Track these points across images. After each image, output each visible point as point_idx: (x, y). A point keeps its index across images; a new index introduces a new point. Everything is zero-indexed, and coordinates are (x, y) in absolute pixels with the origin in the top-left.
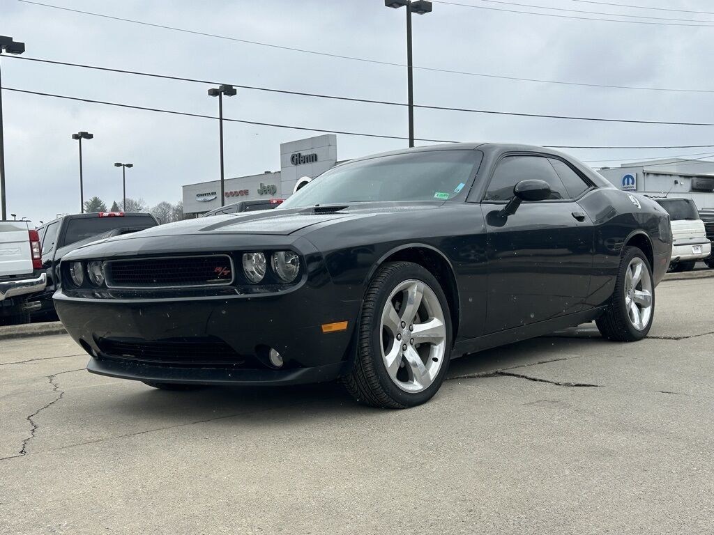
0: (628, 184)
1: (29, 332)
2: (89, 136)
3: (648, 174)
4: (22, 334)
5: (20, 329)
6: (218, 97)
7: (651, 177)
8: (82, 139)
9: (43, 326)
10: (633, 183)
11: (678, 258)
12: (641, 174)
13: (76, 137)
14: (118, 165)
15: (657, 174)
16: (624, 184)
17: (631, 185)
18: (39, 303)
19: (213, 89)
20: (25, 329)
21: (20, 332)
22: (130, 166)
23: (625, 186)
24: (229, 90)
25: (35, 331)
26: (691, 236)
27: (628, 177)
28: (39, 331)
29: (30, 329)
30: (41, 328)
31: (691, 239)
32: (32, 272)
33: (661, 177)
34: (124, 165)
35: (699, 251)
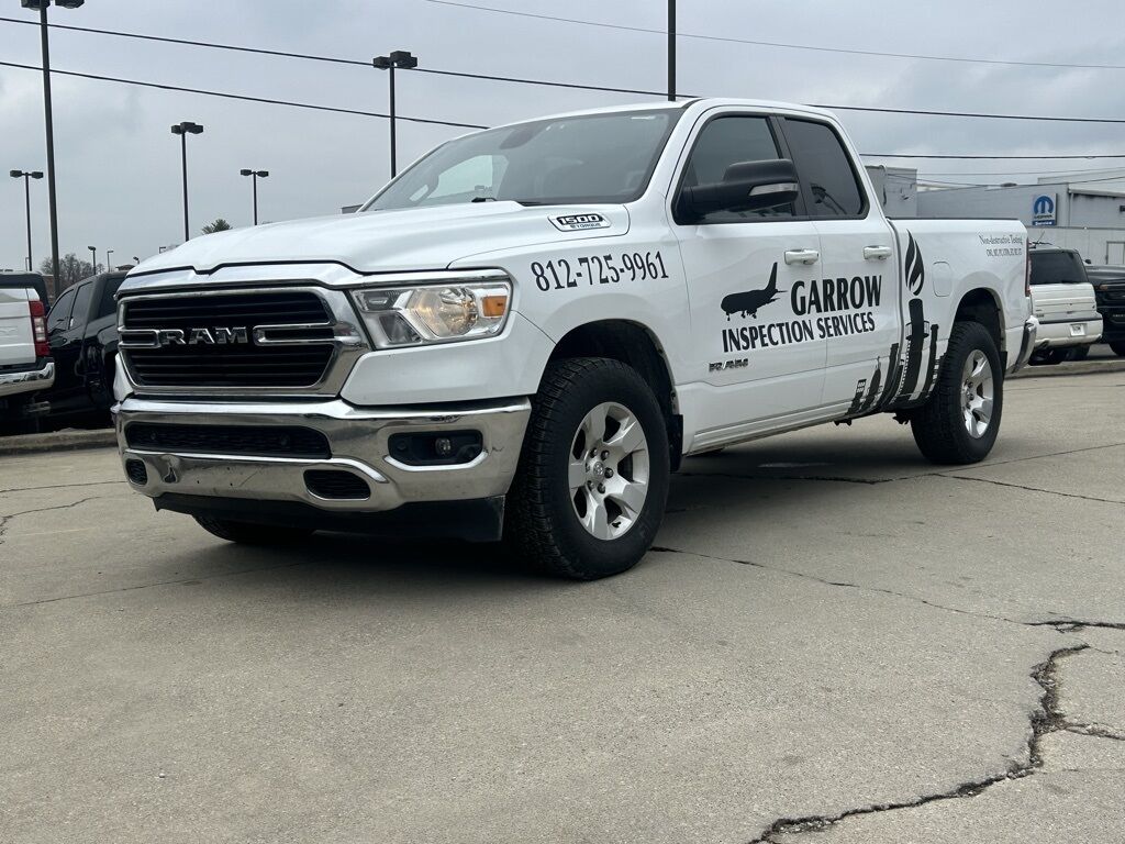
0: (1043, 211)
1: (30, 446)
2: (197, 129)
3: (1076, 195)
4: (21, 449)
5: (17, 442)
6: (388, 70)
7: (1081, 200)
8: (187, 133)
9: (50, 438)
10: (1050, 211)
11: (1047, 342)
12: (1064, 196)
13: (177, 130)
14: (246, 173)
15: (1091, 196)
16: (1036, 211)
17: (1047, 213)
18: (47, 405)
19: (381, 58)
20: (24, 442)
21: (18, 446)
22: (264, 174)
23: (1039, 214)
24: (406, 60)
25: (38, 445)
26: (1070, 308)
27: (1043, 199)
28: (46, 445)
29: (31, 441)
30: (47, 440)
31: (1068, 313)
32: (34, 361)
33: (1096, 200)
34: (255, 173)
35: (1082, 333)
